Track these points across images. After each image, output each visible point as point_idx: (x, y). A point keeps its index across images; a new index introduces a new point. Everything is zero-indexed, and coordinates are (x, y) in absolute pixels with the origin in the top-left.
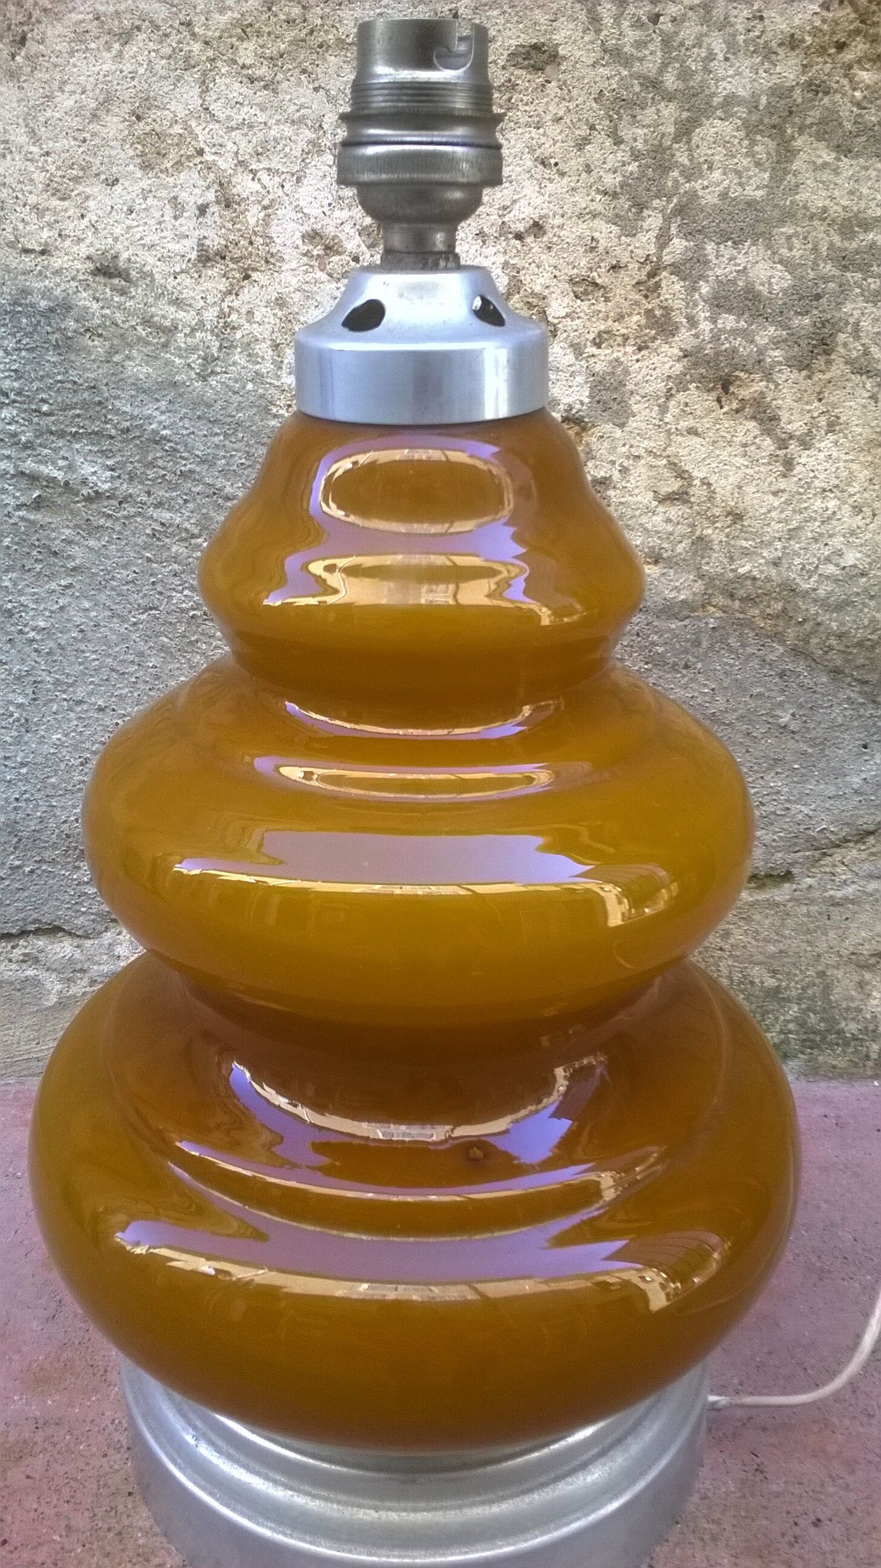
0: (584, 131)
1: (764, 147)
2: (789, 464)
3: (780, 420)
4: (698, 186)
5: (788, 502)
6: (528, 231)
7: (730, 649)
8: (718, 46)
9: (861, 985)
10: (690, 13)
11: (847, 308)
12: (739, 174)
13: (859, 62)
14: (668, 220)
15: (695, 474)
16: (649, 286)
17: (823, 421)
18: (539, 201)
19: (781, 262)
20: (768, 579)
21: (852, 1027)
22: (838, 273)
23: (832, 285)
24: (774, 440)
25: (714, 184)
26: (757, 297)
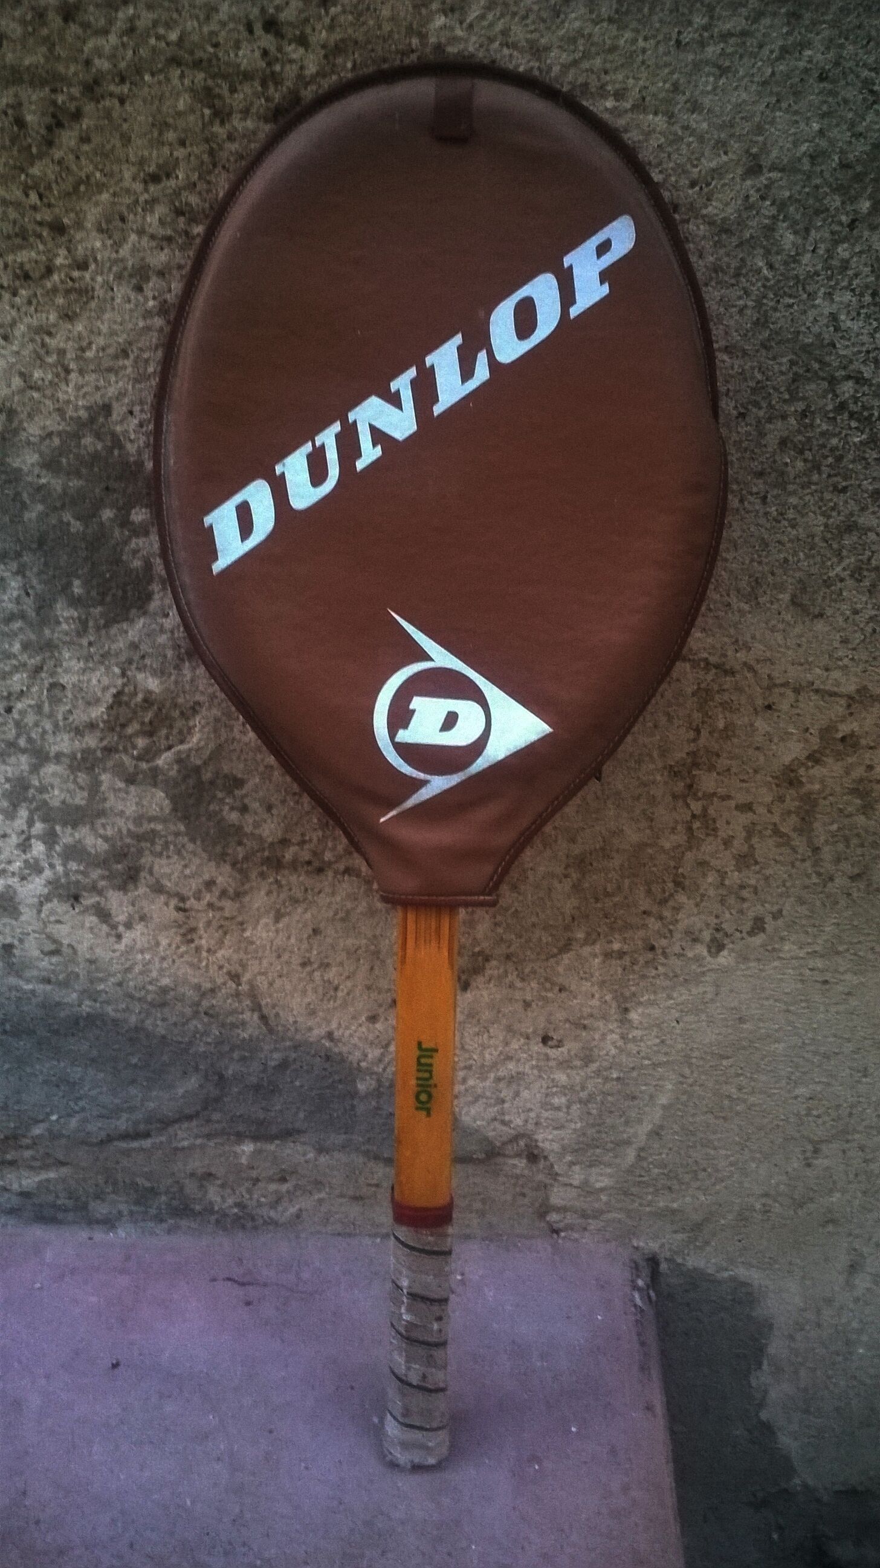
1: (82, 778)
2: (119, 937)
3: (110, 915)
4: (46, 796)
5: (122, 955)
7: (97, 1026)
8: (48, 726)
9: (202, 1186)
10: (29, 710)
11: (143, 861)
12: (68, 791)
13: (137, 734)
14: (32, 813)
15: (65, 942)
16: (24, 846)
17: (137, 916)
19: (101, 836)
20: (117, 993)
21: (198, 1208)
22: (134, 842)
23: (132, 849)
24: (109, 925)
25: (56, 797)
26: (89, 854)
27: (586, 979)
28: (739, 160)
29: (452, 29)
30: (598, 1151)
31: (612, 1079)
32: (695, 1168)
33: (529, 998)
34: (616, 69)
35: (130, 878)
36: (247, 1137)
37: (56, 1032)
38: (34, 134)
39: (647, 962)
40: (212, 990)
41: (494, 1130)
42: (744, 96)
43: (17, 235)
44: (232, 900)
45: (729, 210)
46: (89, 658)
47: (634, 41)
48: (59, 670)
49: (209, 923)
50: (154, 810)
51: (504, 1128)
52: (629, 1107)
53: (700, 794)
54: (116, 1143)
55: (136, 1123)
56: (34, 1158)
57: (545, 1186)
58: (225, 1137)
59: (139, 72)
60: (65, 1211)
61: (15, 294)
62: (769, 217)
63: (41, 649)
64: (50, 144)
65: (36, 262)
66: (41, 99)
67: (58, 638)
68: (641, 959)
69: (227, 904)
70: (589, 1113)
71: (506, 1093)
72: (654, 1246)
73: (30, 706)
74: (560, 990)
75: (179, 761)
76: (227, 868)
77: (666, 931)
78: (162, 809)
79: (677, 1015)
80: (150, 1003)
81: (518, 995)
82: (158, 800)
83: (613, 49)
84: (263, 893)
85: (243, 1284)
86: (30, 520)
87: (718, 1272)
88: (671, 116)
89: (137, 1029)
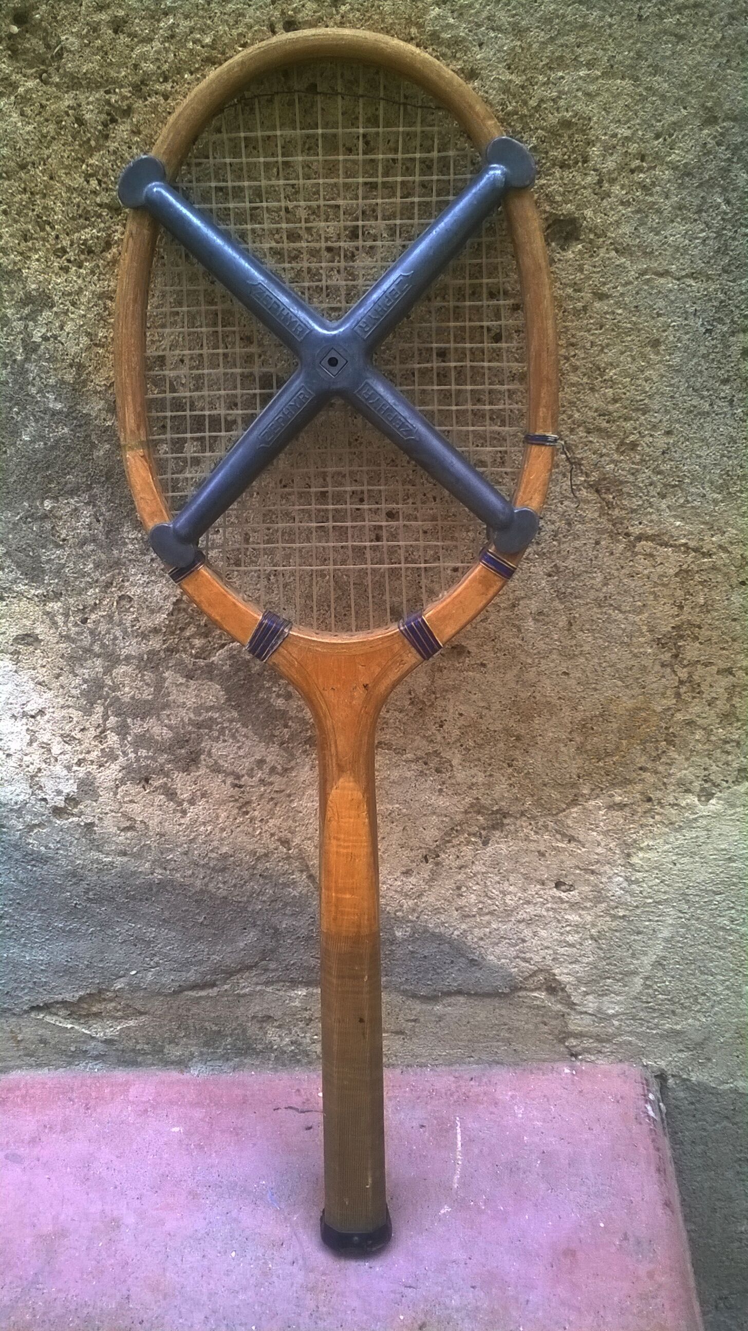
0: (57, 671)
1: (149, 676)
2: (184, 812)
3: (176, 793)
4: (119, 694)
5: (187, 828)
6: (37, 714)
7: (167, 891)
8: (119, 634)
10: (102, 619)
11: (203, 745)
12: (138, 689)
13: (193, 636)
14: (106, 708)
15: (137, 819)
16: (101, 737)
17: (199, 794)
18: (41, 700)
19: (166, 726)
20: (184, 861)
21: (259, 1047)
22: (195, 729)
23: (193, 736)
24: (176, 802)
25: (127, 693)
26: (157, 742)
27: (592, 830)
28: (696, 113)
29: (444, 18)
30: (608, 981)
31: (620, 917)
32: (695, 993)
33: (542, 849)
34: (588, 42)
35: (191, 762)
36: (301, 982)
37: (133, 898)
38: (92, 130)
39: (645, 812)
40: (266, 855)
41: (515, 967)
42: (699, 58)
43: (80, 216)
44: (282, 775)
45: (691, 157)
46: (152, 572)
47: (602, 18)
48: (127, 584)
49: (262, 796)
50: (211, 700)
51: (524, 964)
52: (634, 940)
53: (685, 662)
54: (186, 993)
55: (204, 974)
56: (115, 1008)
57: (563, 1016)
58: (282, 984)
59: (179, 71)
60: (146, 1054)
61: (80, 267)
62: (725, 161)
63: (111, 567)
64: (107, 137)
65: (98, 238)
66: (97, 99)
67: (124, 557)
68: (639, 810)
69: (275, 778)
70: (601, 949)
71: (527, 933)
72: (662, 1064)
73: (103, 616)
74: (569, 841)
75: (232, 657)
76: (274, 748)
77: (660, 784)
78: (217, 698)
79: (674, 858)
80: (213, 869)
81: (533, 846)
82: (213, 693)
83: (584, 26)
84: (307, 768)
85: (303, 1112)
86: (98, 457)
87: (719, 1085)
88: (636, 79)
89: (202, 892)
